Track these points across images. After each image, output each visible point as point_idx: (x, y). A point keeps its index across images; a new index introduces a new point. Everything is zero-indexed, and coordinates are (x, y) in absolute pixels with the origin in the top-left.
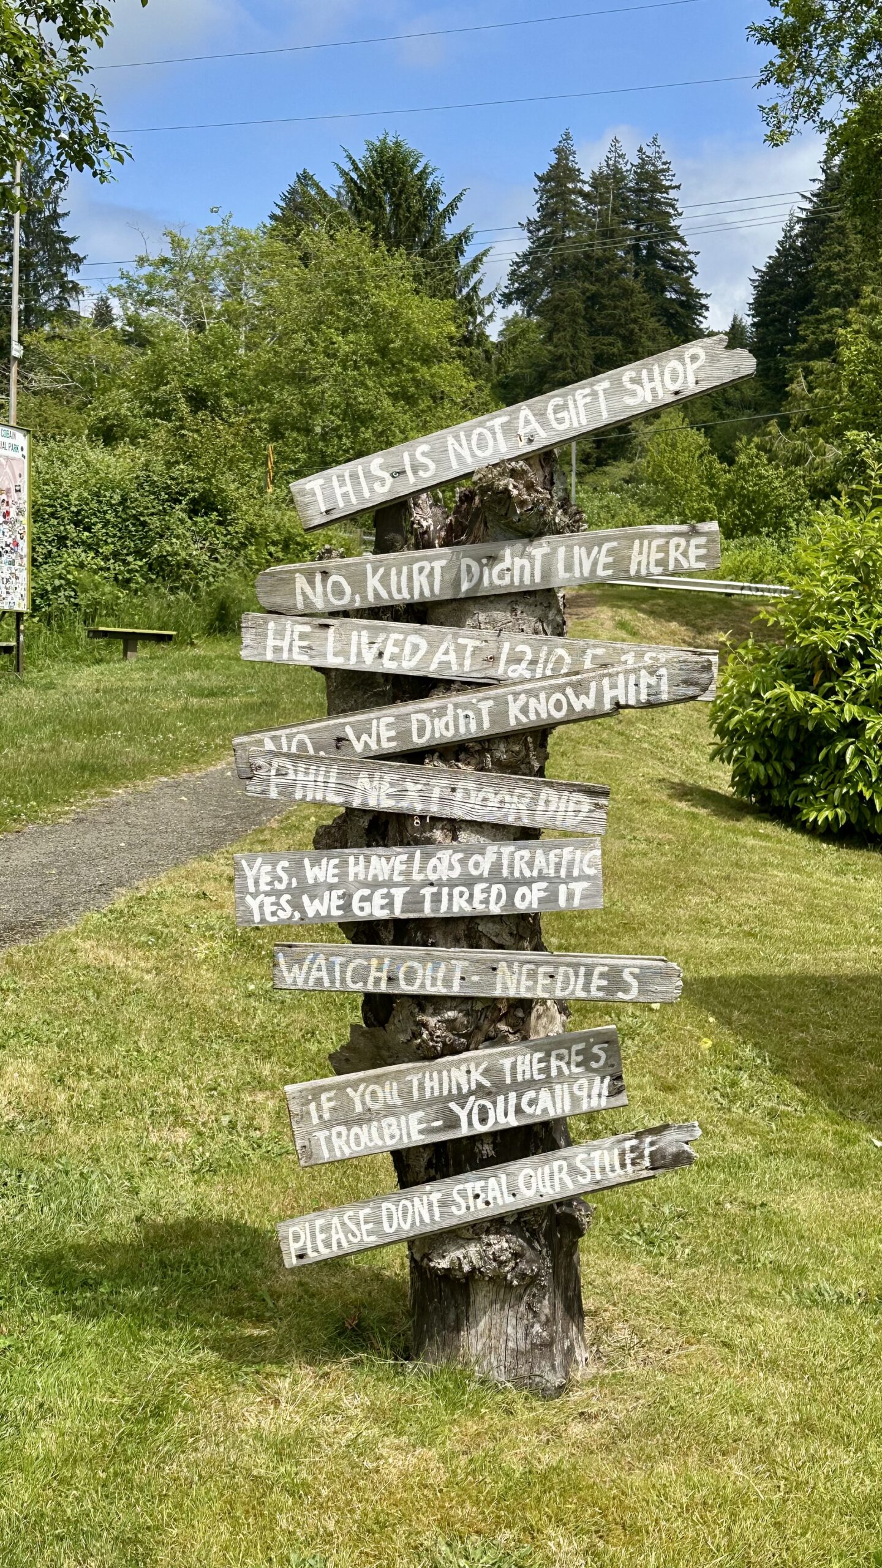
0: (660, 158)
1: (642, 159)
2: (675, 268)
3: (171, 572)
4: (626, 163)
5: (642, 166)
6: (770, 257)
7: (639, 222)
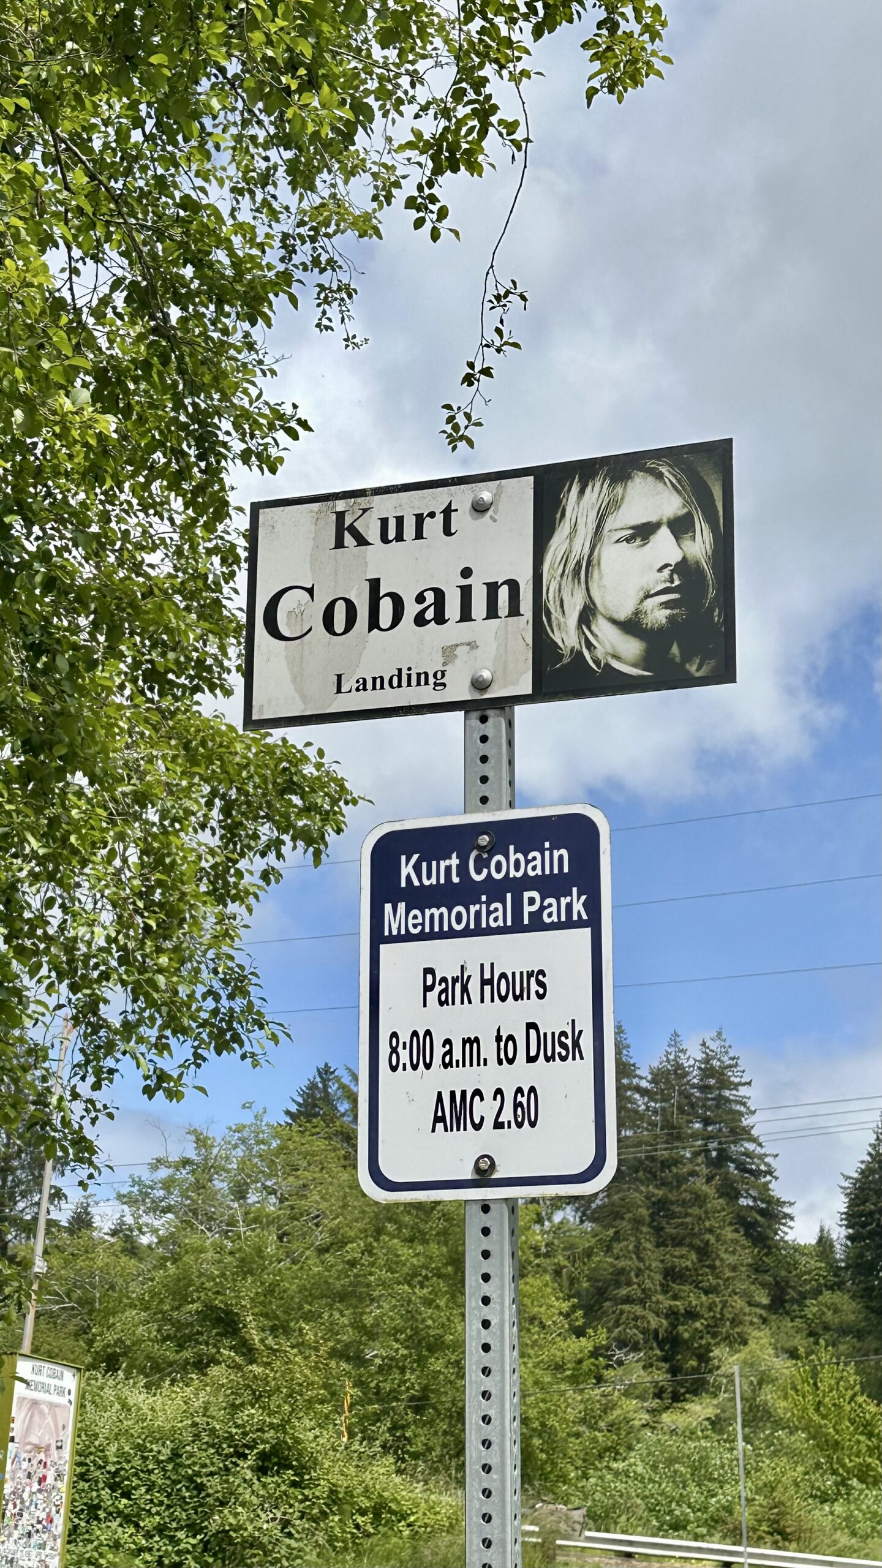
0: (727, 1053)
1: (707, 1054)
2: (750, 1172)
3: (234, 1553)
4: (688, 1059)
5: (707, 1061)
6: (862, 1162)
7: (706, 1122)
